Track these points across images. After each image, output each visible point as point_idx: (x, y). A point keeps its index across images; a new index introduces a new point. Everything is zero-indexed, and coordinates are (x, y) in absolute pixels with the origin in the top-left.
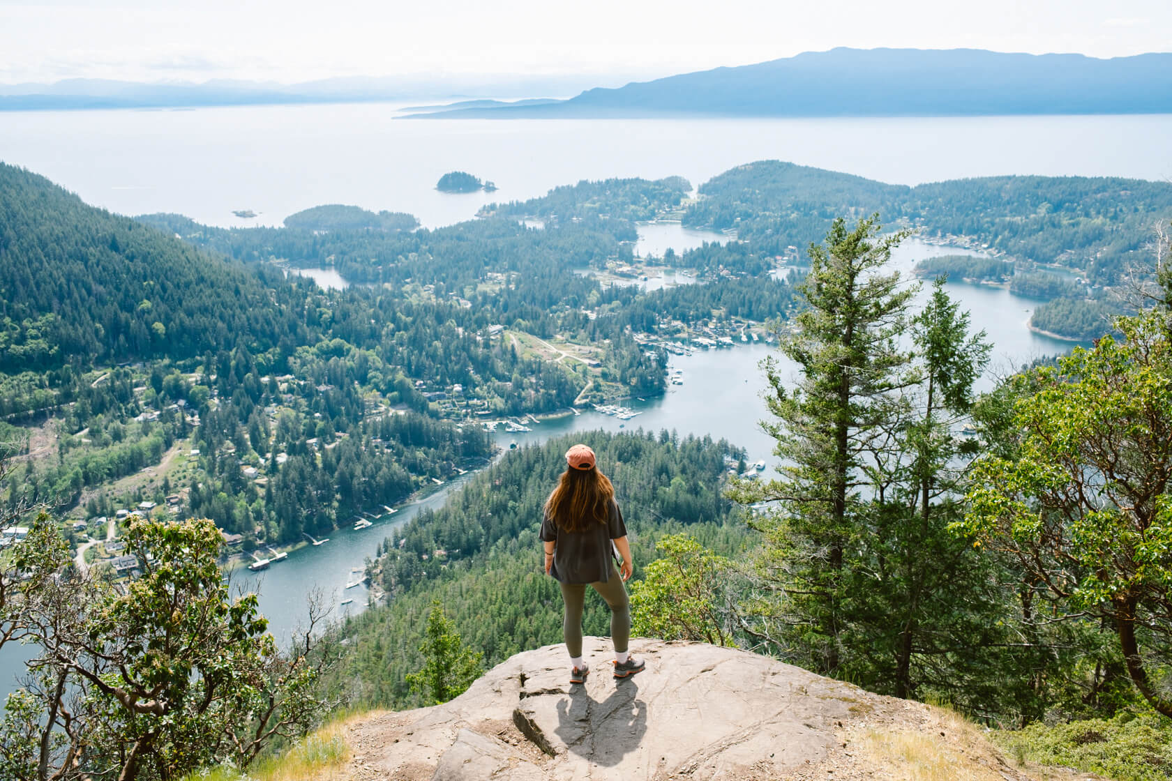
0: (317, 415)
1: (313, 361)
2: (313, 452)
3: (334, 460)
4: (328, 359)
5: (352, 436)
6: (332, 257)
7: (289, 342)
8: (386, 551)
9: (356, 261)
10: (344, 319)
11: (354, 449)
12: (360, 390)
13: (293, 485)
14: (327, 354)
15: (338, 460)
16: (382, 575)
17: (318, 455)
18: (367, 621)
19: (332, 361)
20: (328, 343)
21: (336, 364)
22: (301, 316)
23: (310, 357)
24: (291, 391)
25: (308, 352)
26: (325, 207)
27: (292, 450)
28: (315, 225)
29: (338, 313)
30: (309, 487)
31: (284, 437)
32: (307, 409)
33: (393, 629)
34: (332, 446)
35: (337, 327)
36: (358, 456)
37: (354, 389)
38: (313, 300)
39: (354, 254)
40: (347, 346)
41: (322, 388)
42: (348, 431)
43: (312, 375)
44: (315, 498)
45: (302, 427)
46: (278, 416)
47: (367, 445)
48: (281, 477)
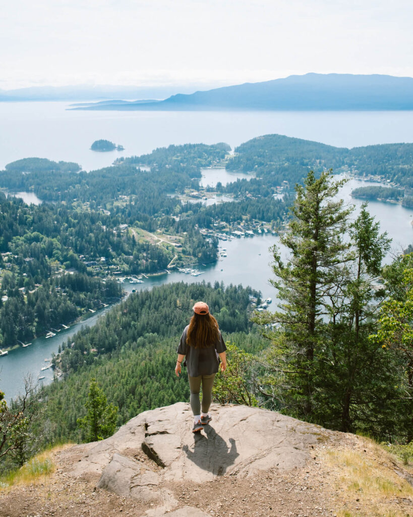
0: (25, 274)
1: (22, 244)
2: (22, 295)
3: (34, 299)
4: (30, 243)
5: (44, 286)
6: (33, 187)
7: (8, 234)
8: (63, 350)
9: (46, 189)
10: (40, 221)
11: (45, 294)
12: (48, 260)
13: (12, 313)
14: (30, 240)
15: (37, 299)
16: (61, 363)
17: (25, 297)
18: (53, 388)
19: (33, 244)
20: (31, 234)
21: (35, 246)
22: (15, 219)
23: (20, 242)
24: (10, 261)
25: (19, 239)
26: (29, 159)
27: (10, 294)
28: (23, 169)
29: (36, 218)
30: (20, 315)
31: (6, 287)
32: (19, 271)
33: (67, 393)
34: (33, 291)
35: (36, 225)
36: (48, 297)
37: (46, 260)
38: (22, 210)
39: (45, 185)
40: (41, 236)
41: (28, 259)
42: (42, 283)
43: (22, 252)
44: (24, 321)
45: (16, 281)
46: (3, 275)
47: (53, 291)
48: (4, 309)
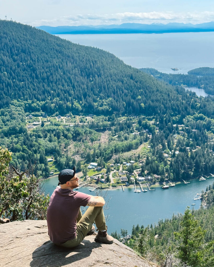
0: (191, 139)
1: (192, 121)
2: (188, 152)
3: (195, 155)
4: (197, 121)
5: (202, 148)
6: (203, 86)
7: (184, 114)
8: (209, 190)
9: (211, 87)
10: (204, 107)
11: (202, 153)
12: (207, 133)
13: (180, 162)
14: (197, 119)
15: (196, 156)
16: (207, 198)
17: (190, 153)
18: (200, 213)
19: (198, 121)
20: (197, 115)
21: (200, 123)
22: (189, 105)
23: (191, 119)
24: (183, 130)
25: (190, 117)
26: (203, 68)
27: (181, 150)
28: (198, 74)
29: (202, 105)
30: (185, 163)
31: (178, 146)
32: (187, 137)
33: (208, 217)
34: (195, 150)
35: (201, 110)
36: (203, 155)
37: (205, 132)
38: (194, 100)
39: (211, 85)
40: (204, 117)
41: (194, 130)
42: (201, 146)
43: (191, 126)
44: (186, 168)
45: (185, 143)
46: (178, 138)
47: (207, 151)
48: (176, 158)
